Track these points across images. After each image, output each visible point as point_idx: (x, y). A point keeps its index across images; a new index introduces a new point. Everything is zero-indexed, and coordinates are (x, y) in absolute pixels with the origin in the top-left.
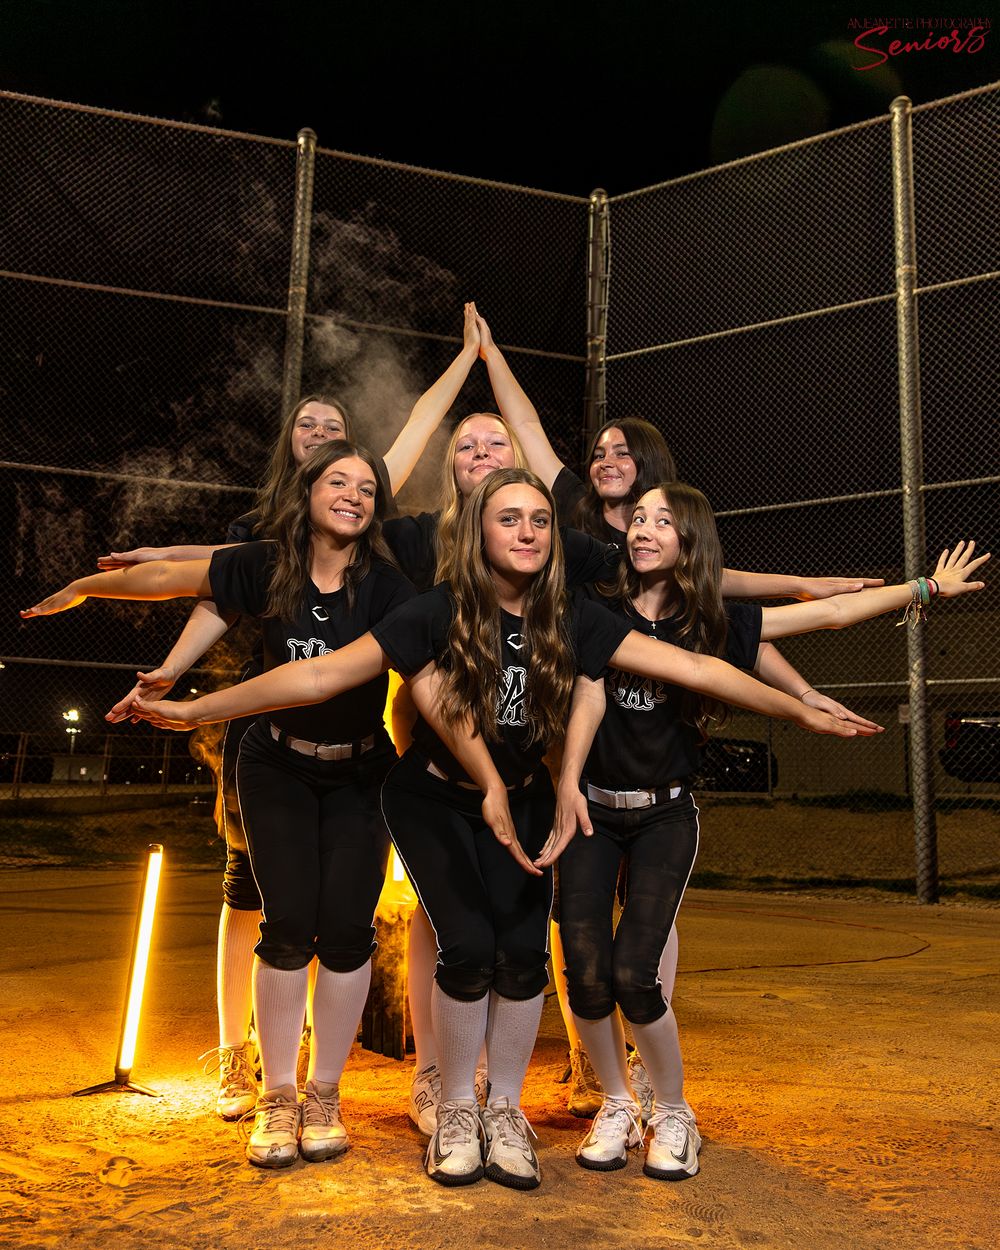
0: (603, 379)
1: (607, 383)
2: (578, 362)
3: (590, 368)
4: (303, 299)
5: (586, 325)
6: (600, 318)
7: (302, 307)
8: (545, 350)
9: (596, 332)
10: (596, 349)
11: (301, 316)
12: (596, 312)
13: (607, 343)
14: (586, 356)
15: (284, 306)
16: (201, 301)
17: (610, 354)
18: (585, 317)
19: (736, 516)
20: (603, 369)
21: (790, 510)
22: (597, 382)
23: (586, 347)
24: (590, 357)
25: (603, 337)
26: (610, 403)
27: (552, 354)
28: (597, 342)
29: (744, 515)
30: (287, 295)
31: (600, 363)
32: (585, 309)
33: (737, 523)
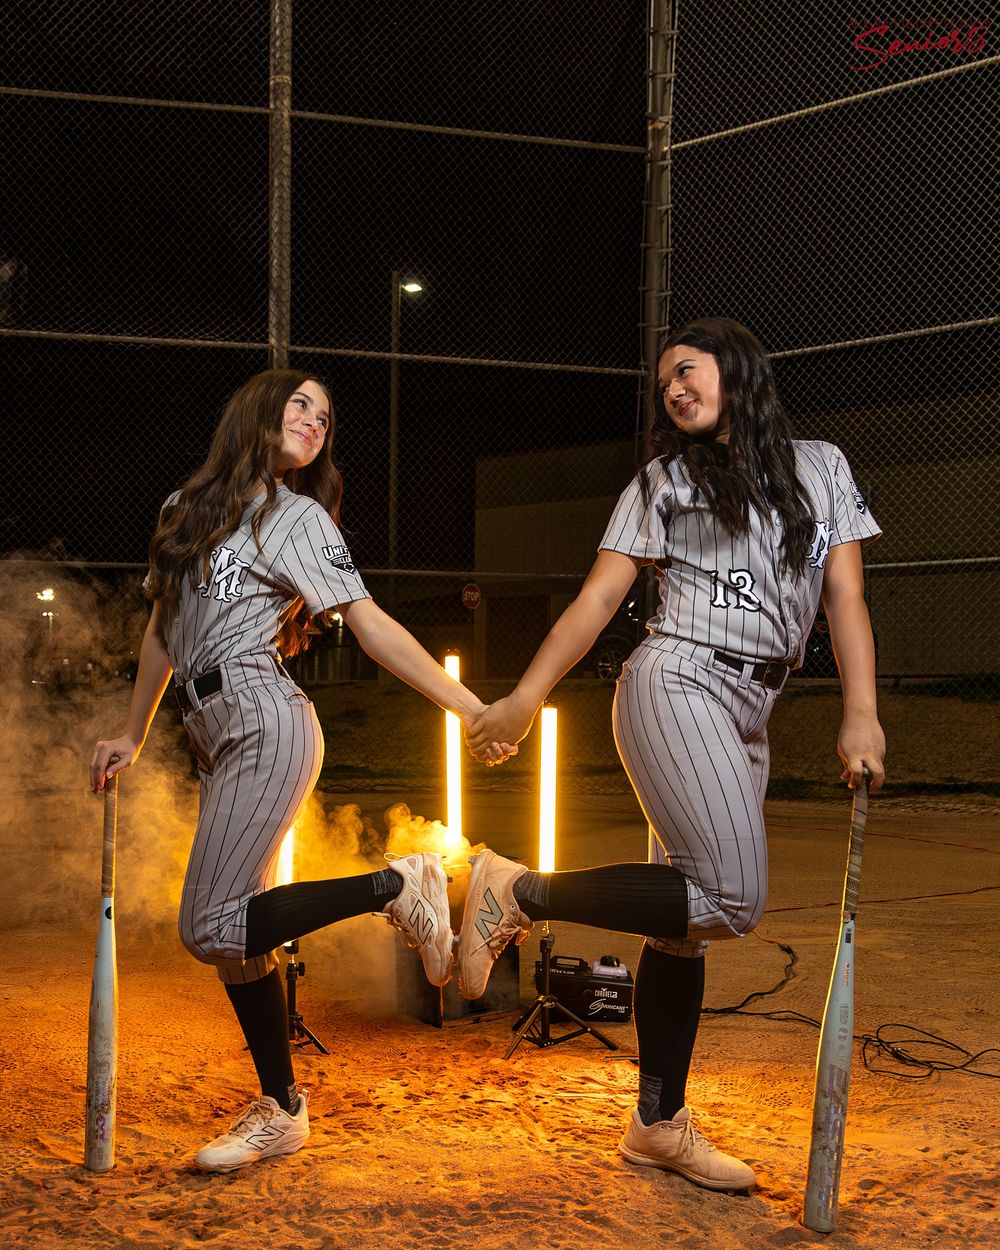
0: (668, 175)
1: (672, 181)
2: (636, 155)
3: (651, 161)
4: (287, 91)
5: (645, 102)
6: (664, 91)
7: (287, 102)
8: (594, 140)
9: (659, 110)
10: (658, 134)
11: (286, 114)
12: (659, 83)
13: (673, 125)
14: (645, 145)
15: (265, 103)
16: (163, 103)
17: (676, 142)
18: (645, 91)
19: (832, 351)
20: (668, 162)
21: (901, 341)
22: (660, 181)
23: (645, 133)
24: (650, 146)
25: (668, 118)
26: (676, 207)
27: (603, 146)
28: (660, 126)
29: (843, 349)
30: (267, 88)
31: (665, 153)
32: (645, 81)
33: (834, 361)
